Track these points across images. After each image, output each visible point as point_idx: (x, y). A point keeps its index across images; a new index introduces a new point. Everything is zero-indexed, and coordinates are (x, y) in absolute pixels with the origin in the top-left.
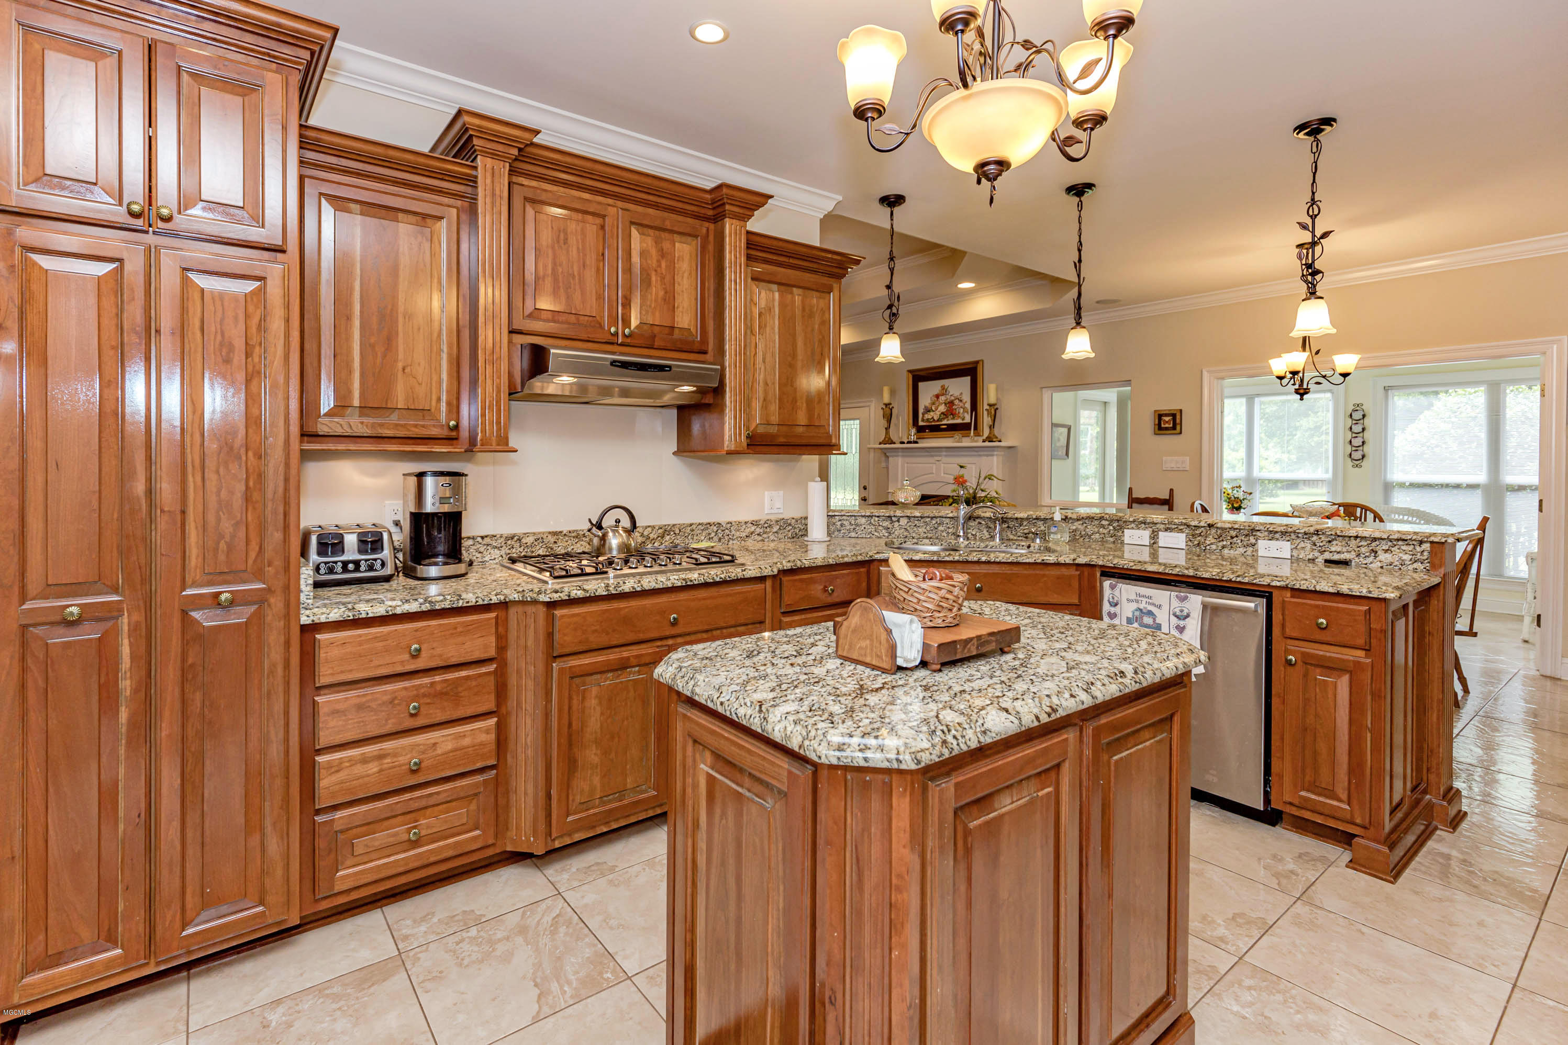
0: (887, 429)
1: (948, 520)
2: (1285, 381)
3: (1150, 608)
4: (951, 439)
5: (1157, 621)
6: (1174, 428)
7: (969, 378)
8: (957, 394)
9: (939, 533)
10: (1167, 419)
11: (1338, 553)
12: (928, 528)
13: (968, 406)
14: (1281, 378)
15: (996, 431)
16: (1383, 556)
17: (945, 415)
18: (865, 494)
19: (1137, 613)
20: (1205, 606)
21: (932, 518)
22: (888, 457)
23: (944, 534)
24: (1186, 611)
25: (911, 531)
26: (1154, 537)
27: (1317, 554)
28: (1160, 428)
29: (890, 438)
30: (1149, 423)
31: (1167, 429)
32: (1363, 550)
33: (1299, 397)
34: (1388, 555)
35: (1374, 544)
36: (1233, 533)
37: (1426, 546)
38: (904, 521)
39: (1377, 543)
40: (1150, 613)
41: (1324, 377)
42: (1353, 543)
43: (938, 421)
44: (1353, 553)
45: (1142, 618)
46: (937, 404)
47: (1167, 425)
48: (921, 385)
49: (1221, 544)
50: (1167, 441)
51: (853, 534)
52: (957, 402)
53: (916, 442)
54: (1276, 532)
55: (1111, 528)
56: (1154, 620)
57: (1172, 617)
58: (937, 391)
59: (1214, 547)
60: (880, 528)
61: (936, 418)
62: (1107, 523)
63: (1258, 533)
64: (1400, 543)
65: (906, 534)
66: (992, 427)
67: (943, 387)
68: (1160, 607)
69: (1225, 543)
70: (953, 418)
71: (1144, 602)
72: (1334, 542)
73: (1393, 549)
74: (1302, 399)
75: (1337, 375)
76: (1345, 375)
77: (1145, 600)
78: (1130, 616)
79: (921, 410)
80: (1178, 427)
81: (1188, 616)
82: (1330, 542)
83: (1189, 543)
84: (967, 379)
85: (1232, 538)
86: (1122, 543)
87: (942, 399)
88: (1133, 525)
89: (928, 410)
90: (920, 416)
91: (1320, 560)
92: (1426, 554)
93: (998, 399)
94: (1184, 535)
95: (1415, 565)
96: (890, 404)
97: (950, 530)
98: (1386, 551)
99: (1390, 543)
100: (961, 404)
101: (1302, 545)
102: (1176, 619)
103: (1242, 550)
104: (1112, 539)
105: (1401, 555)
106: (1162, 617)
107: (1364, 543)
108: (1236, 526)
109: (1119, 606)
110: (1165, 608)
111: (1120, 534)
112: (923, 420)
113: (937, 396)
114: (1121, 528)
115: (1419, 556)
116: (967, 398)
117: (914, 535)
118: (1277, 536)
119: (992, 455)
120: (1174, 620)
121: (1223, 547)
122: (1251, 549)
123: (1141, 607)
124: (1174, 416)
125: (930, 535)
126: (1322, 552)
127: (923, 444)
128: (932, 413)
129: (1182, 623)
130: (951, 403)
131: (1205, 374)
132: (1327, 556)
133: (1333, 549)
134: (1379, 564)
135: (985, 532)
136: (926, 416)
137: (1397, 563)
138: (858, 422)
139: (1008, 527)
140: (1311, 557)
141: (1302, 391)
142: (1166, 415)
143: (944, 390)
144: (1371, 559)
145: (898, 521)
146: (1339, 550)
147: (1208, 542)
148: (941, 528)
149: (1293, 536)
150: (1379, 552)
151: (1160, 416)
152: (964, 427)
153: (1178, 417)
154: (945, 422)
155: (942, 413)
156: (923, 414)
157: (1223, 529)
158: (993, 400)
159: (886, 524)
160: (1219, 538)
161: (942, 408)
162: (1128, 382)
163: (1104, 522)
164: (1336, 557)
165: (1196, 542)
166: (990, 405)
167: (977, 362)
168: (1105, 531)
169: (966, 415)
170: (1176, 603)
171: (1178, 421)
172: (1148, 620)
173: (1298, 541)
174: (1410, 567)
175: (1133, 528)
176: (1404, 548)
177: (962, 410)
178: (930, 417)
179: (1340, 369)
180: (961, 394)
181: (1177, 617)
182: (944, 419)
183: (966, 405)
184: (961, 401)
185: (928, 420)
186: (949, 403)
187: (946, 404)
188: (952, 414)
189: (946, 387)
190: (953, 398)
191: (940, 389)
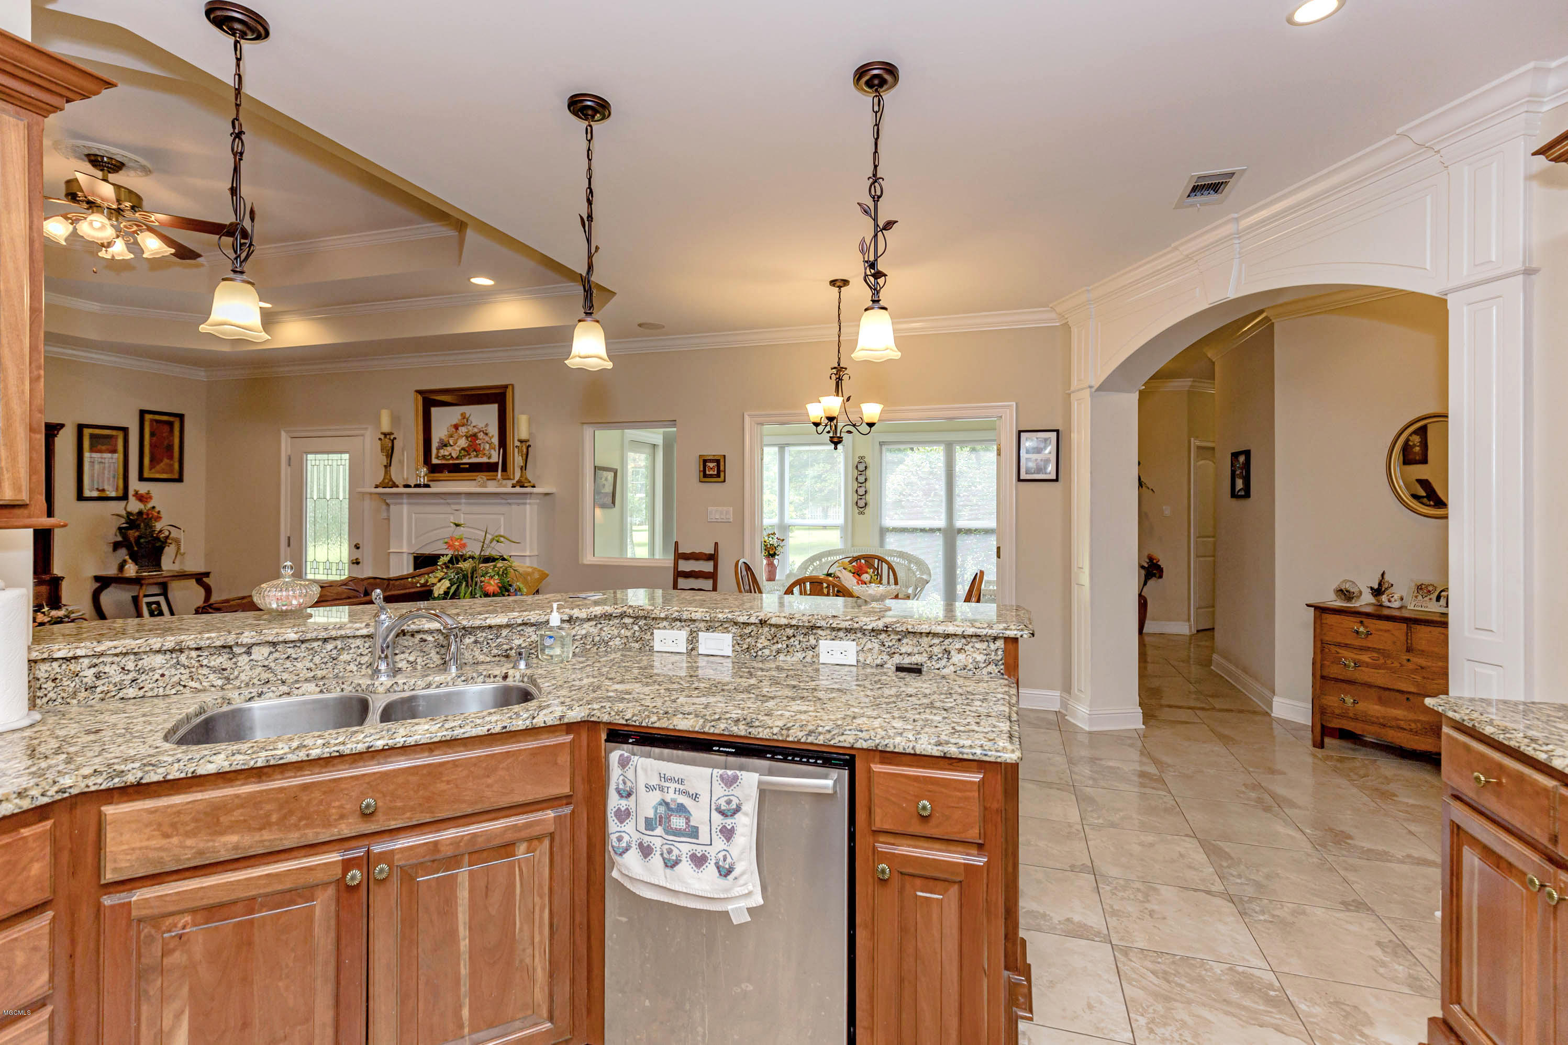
0: (388, 466)
1: (359, 642)
2: (820, 428)
3: (682, 799)
4: (474, 483)
5: (692, 823)
6: (718, 475)
7: (496, 406)
8: (481, 425)
9: (341, 667)
10: (711, 465)
11: (909, 654)
12: (317, 660)
13: (495, 440)
14: (817, 425)
15: (529, 474)
16: (957, 658)
17: (466, 451)
18: (357, 554)
19: (662, 810)
20: (764, 793)
21: (325, 640)
22: (388, 505)
23: (353, 667)
24: (735, 801)
25: (279, 669)
26: (693, 640)
27: (886, 657)
28: (705, 476)
29: (391, 480)
30: (694, 469)
31: (711, 476)
32: (936, 650)
33: (833, 446)
34: (962, 656)
35: (947, 642)
36: (790, 632)
37: (1000, 644)
38: (260, 653)
39: (950, 640)
40: (681, 809)
41: (854, 425)
42: (925, 641)
43: (457, 458)
44: (925, 654)
45: (669, 818)
46: (456, 436)
47: (711, 472)
48: (434, 411)
49: (775, 647)
50: (713, 488)
51: (131, 692)
52: (481, 435)
53: (427, 486)
54: (839, 629)
55: (636, 628)
56: (688, 820)
57: (715, 814)
58: (455, 421)
59: (767, 652)
60: (205, 671)
61: (454, 455)
62: (631, 620)
63: (820, 632)
64: (974, 640)
65: (265, 676)
66: (524, 468)
67: (463, 416)
68: (695, 797)
69: (780, 646)
70: (477, 456)
71: (671, 791)
72: (905, 641)
73: (966, 648)
74: (836, 448)
75: (864, 424)
76: (871, 425)
77: (673, 786)
78: (651, 814)
79: (435, 444)
80: (722, 474)
81: (738, 810)
82: (899, 640)
83: (737, 647)
84: (494, 408)
85: (789, 638)
86: (651, 649)
87: (462, 430)
88: (665, 623)
89: (444, 445)
90: (434, 451)
91: (890, 665)
92: (1000, 652)
93: (530, 434)
94: (731, 635)
95: (990, 668)
96: (391, 434)
97: (364, 660)
98: (960, 651)
99: (963, 641)
100: (487, 439)
101: (869, 645)
102: (720, 817)
103: (800, 655)
104: (637, 645)
105: (975, 655)
106: (700, 814)
107: (936, 641)
108: (794, 622)
109: (633, 797)
110: (704, 798)
111: (648, 637)
112: (437, 457)
113: (456, 427)
114: (649, 629)
115: (993, 657)
116: (494, 431)
117: (285, 676)
118: (841, 634)
119: (525, 504)
120: (717, 818)
121: (778, 652)
122: (811, 653)
123: (668, 800)
124: (718, 461)
125: (320, 673)
126: (891, 655)
127: (436, 488)
128: (449, 449)
129: (729, 822)
130: (474, 436)
131: (747, 419)
132: (897, 659)
133: (903, 650)
134: (952, 668)
135: (433, 654)
136: (442, 452)
137: (971, 666)
138: (346, 456)
139: (476, 642)
140: (879, 662)
141: (836, 440)
142: (711, 461)
143: (465, 419)
144: (944, 662)
145: (249, 653)
146: (909, 651)
147: (760, 646)
148: (345, 657)
149: (859, 635)
150: (953, 653)
151: (705, 461)
152: (490, 468)
153: (722, 463)
154: (465, 461)
155: (463, 449)
156: (438, 449)
157: (777, 626)
158: (524, 435)
159: (221, 660)
160: (773, 639)
161: (463, 443)
162: (673, 422)
163: (627, 621)
164: (907, 661)
165: (745, 646)
166: (521, 441)
167: (506, 387)
168: (629, 634)
169: (493, 452)
170: (720, 790)
171: (722, 468)
172: (678, 822)
173: (865, 640)
174: (985, 671)
175: (665, 628)
176: (978, 645)
177: (487, 446)
178: (447, 453)
179: (866, 420)
180: (487, 425)
181: (723, 813)
182: (465, 456)
183: (493, 440)
184: (486, 434)
185: (444, 457)
186: (471, 436)
187: (467, 438)
188: (475, 450)
189: (467, 416)
190: (476, 430)
191: (460, 417)
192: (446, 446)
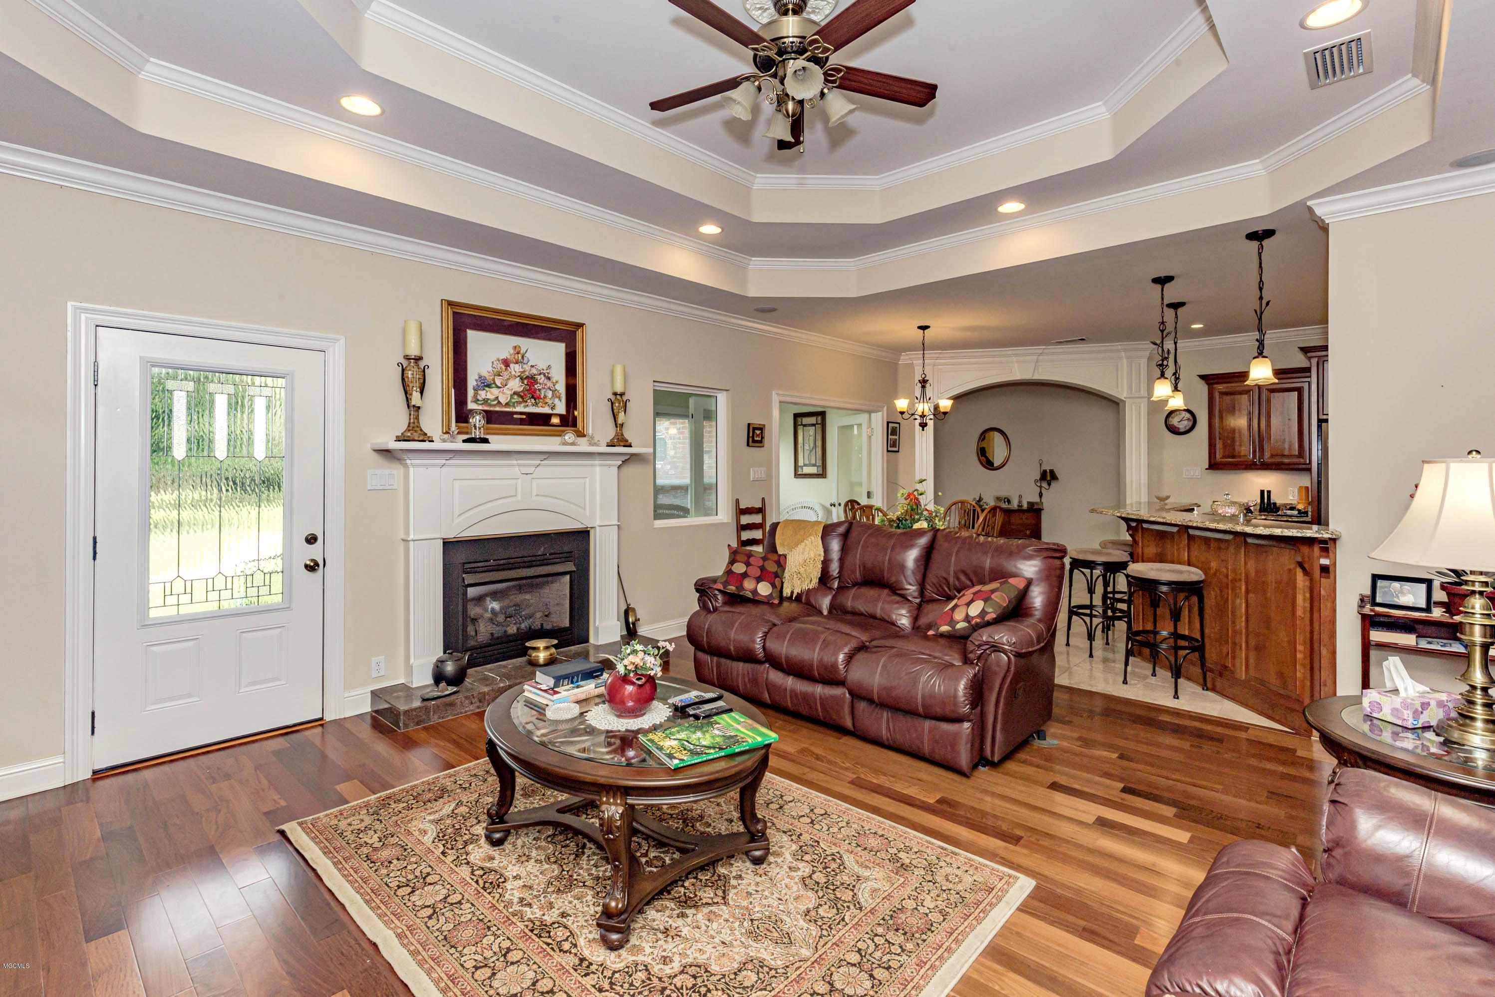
6: (761, 441)
7: (562, 346)
8: (542, 366)
10: (758, 432)
13: (561, 388)
17: (521, 396)
18: (315, 552)
28: (753, 440)
29: (422, 432)
30: (743, 433)
31: (757, 441)
43: (507, 404)
46: (506, 375)
47: (758, 438)
48: (470, 335)
50: (754, 451)
52: (541, 379)
53: (485, 441)
58: (504, 354)
61: (503, 400)
66: (622, 426)
67: (516, 350)
70: (536, 404)
79: (471, 382)
87: (515, 368)
89: (485, 384)
90: (470, 393)
100: (549, 384)
112: (476, 401)
113: (506, 363)
116: (559, 376)
124: (761, 430)
128: (495, 391)
130: (531, 380)
131: (774, 396)
136: (482, 394)
142: (757, 429)
143: (519, 357)
151: (754, 429)
153: (764, 431)
155: (515, 393)
156: (476, 390)
161: (516, 385)
167: (576, 324)
169: (557, 401)
171: (763, 435)
177: (550, 394)
178: (490, 396)
180: (549, 367)
182: (519, 403)
183: (557, 387)
184: (549, 378)
185: (486, 401)
186: (527, 377)
187: (522, 379)
188: (533, 397)
189: (523, 351)
190: (534, 371)
191: (512, 351)
192: (489, 386)
